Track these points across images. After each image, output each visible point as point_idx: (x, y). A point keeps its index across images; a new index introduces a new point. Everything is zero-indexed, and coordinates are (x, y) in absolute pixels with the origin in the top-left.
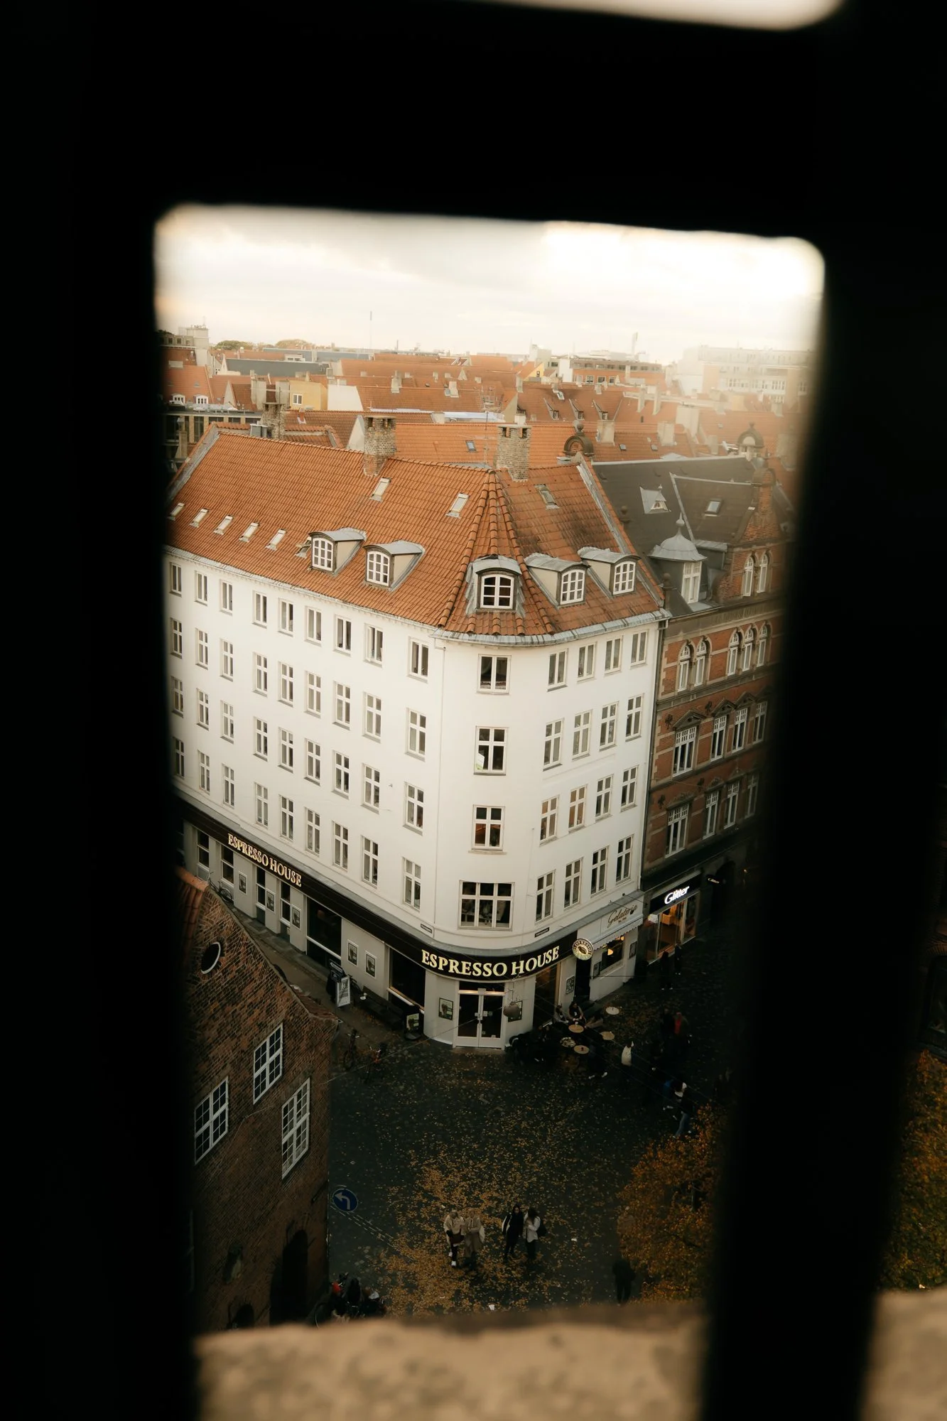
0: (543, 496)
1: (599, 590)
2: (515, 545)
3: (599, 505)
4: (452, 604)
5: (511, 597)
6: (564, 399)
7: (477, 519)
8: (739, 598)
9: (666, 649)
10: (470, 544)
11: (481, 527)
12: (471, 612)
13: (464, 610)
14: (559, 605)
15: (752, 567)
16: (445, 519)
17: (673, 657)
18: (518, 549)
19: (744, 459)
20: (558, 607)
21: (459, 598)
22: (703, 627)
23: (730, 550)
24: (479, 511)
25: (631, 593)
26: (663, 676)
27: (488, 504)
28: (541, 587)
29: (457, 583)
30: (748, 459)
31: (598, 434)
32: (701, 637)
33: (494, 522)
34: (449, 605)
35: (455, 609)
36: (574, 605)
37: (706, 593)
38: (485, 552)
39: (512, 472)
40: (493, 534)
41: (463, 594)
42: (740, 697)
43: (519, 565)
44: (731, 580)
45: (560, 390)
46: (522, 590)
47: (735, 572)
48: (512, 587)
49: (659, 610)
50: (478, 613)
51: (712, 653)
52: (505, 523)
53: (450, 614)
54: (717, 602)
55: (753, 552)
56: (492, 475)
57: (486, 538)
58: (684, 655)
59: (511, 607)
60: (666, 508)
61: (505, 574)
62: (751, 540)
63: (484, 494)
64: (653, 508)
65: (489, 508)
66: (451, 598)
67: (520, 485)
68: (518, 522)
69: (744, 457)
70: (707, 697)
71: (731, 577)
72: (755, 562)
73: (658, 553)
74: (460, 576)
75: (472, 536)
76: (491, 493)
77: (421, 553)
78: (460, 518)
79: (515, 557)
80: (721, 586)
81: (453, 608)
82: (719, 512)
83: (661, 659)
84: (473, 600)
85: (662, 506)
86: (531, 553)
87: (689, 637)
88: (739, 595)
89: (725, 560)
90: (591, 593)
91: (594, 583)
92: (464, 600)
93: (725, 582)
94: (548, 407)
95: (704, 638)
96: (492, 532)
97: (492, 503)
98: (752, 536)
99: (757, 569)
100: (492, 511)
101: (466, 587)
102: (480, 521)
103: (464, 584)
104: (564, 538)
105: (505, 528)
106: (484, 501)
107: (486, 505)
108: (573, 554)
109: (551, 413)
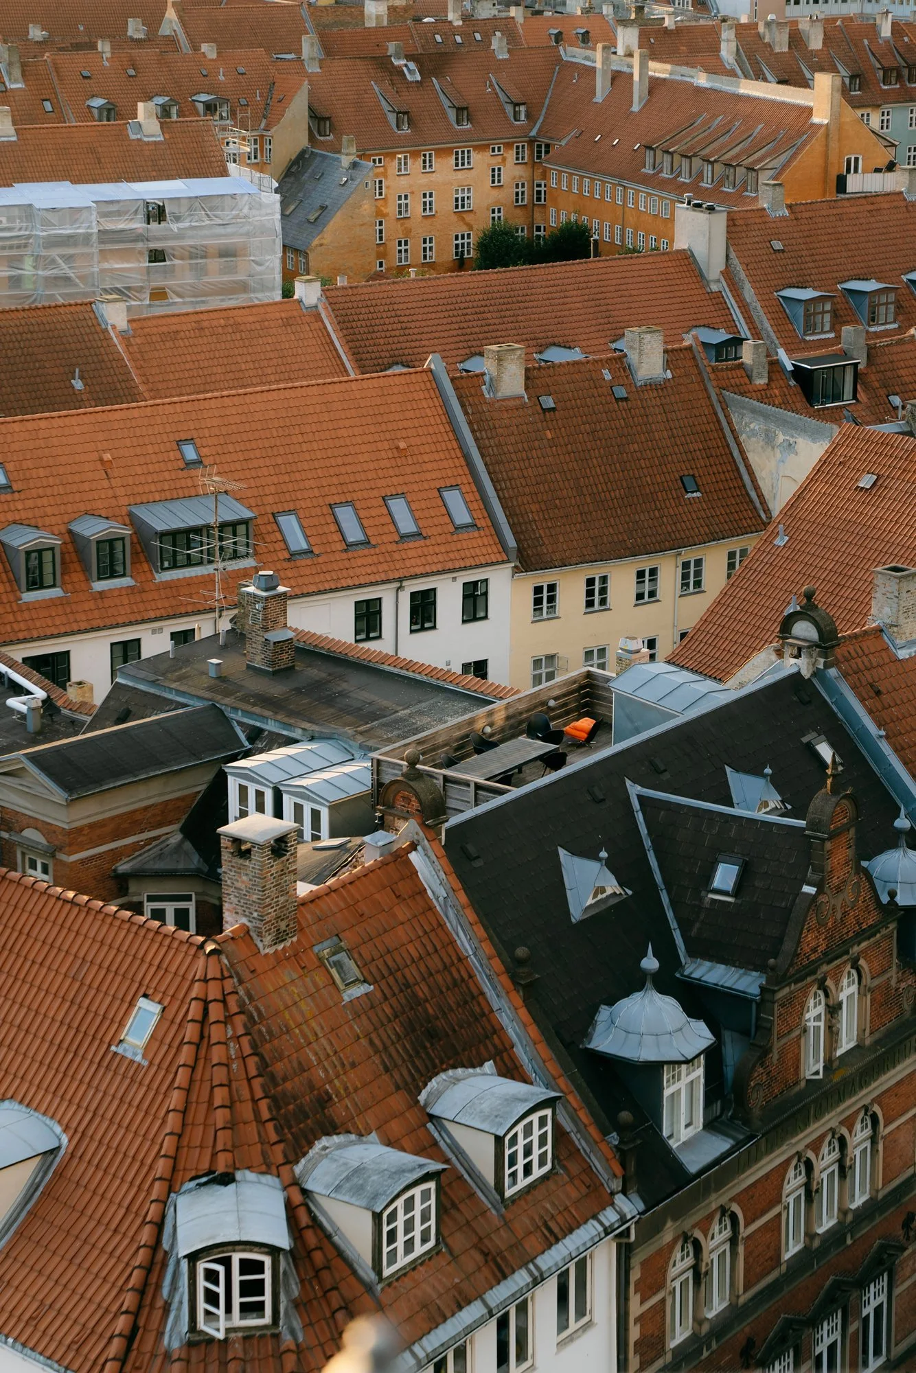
0: (334, 971)
1: (472, 1195)
2: (274, 1137)
3: (465, 943)
4: (130, 1318)
5: (267, 1298)
6: (419, 78)
7: (182, 1077)
8: (797, 1089)
9: (635, 1275)
10: (168, 1145)
11: (194, 1098)
12: (176, 1345)
13: (160, 1334)
14: (381, 1279)
15: (821, 1009)
16: (112, 1062)
17: (654, 1282)
18: (282, 1146)
19: (798, 674)
20: (379, 1287)
21: (148, 1300)
22: (717, 1190)
23: (768, 996)
24: (186, 1054)
25: (545, 1178)
26: (634, 1333)
27: (206, 1034)
28: (336, 1239)
29: (141, 1257)
30: (806, 674)
31: (487, 378)
32: (715, 1211)
33: (221, 1085)
34: (122, 1323)
35: (141, 1331)
36: (413, 1266)
37: (719, 1103)
38: (205, 1166)
39: (260, 935)
40: (221, 1117)
41: (158, 1286)
42: (822, 1292)
43: (285, 1189)
44: (775, 1062)
45: (409, 57)
46: (294, 1259)
47: (783, 1041)
48: (267, 1276)
49: (612, 1204)
50: (190, 1345)
51: (744, 1232)
52: (249, 1080)
53: (128, 1350)
54: (747, 1122)
55: (824, 980)
56: (214, 958)
57: (205, 1125)
58: (680, 1264)
59: (267, 1319)
60: (619, 890)
61: (251, 1251)
62: (813, 957)
63: (195, 1010)
64: (590, 901)
65: (209, 1046)
66: (129, 1300)
67: (279, 959)
68: (279, 1068)
69: (794, 670)
70: (742, 1330)
71: (775, 1055)
72: (827, 996)
73: (605, 1040)
74: (146, 1235)
75: (173, 1121)
76: (212, 1006)
77: (59, 1148)
78: (145, 1063)
79: (274, 1169)
80: (752, 1084)
81: (135, 1329)
82: (738, 890)
83: (627, 1299)
84: (181, 1303)
85: (612, 886)
86: (311, 1145)
87: (687, 1223)
88: (797, 1083)
89: (758, 1018)
90: (453, 1212)
91: (461, 1177)
92: (159, 1303)
93: (761, 1070)
94: (383, 103)
95: (723, 1210)
96: (219, 1111)
97: (216, 1033)
98: (814, 950)
99: (833, 1010)
100: (217, 1054)
101: (164, 1265)
102: (191, 1081)
103: (160, 1256)
104: (387, 1070)
105: (249, 1097)
106: (198, 1026)
107: (202, 1037)
108: (410, 1107)
109: (392, 118)
